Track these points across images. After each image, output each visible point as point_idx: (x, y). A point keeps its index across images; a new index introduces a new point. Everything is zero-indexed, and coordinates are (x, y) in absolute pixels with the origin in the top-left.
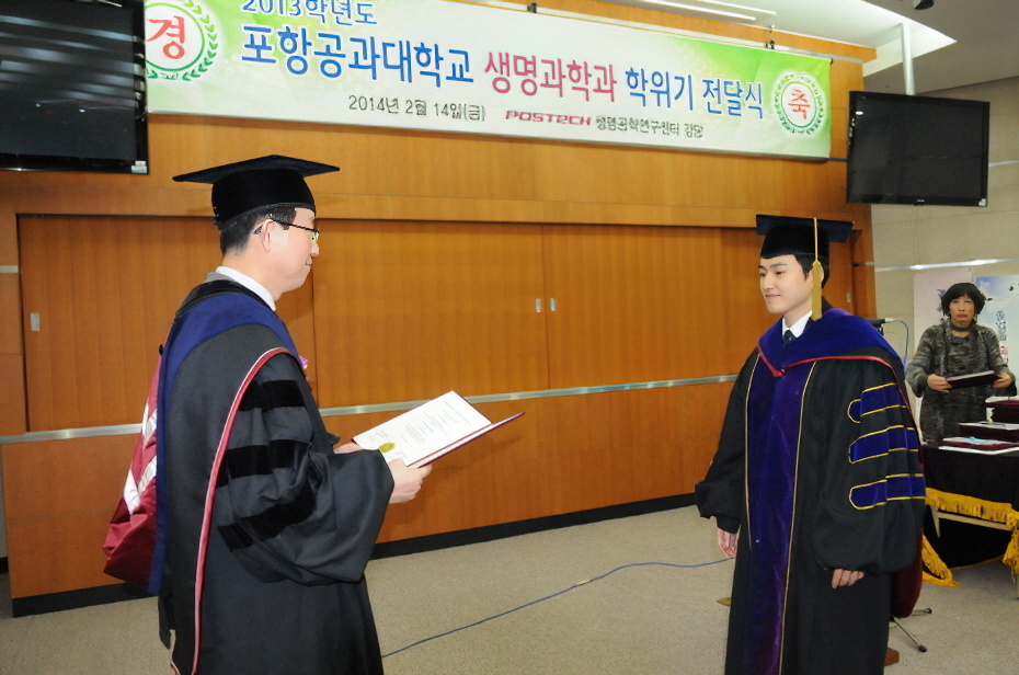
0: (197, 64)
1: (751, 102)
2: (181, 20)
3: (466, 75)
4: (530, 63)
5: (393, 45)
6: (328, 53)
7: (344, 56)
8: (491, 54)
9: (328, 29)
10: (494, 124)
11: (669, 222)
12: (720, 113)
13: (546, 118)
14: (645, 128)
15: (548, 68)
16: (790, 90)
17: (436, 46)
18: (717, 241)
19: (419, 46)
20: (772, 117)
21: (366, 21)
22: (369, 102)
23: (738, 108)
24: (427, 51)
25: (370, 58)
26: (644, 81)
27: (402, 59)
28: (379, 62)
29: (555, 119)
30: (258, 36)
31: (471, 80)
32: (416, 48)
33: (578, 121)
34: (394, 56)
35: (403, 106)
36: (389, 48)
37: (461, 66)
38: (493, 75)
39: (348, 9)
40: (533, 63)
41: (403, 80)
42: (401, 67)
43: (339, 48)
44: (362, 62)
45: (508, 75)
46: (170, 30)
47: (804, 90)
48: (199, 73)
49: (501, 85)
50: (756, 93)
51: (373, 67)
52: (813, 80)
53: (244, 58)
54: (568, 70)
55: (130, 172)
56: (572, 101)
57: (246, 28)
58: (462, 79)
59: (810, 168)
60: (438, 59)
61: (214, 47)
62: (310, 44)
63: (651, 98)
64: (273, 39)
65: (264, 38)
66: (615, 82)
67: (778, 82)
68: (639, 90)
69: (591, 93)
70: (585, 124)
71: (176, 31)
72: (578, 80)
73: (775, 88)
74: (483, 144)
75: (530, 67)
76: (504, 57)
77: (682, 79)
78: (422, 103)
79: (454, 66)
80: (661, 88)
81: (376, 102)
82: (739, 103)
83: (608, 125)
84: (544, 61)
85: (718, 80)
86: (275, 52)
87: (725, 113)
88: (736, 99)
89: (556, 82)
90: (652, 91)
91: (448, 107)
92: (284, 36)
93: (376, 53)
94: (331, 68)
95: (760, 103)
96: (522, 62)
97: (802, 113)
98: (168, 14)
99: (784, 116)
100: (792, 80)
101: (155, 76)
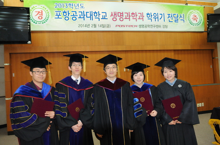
0: (45, 20)
1: (181, 18)
2: (42, 11)
3: (106, 18)
4: (122, 14)
5: (89, 12)
6: (74, 15)
7: (77, 16)
8: (112, 12)
9: (74, 10)
10: (113, 28)
11: (159, 49)
12: (172, 22)
13: (126, 26)
14: (152, 27)
15: (126, 14)
16: (192, 15)
17: (99, 12)
18: (173, 53)
19: (95, 12)
20: (187, 22)
21: (82, 8)
22: (83, 26)
23: (178, 20)
25: (83, 15)
26: (151, 16)
27: (91, 15)
28: (85, 16)
29: (128, 26)
31: (107, 19)
32: (94, 13)
33: (134, 26)
34: (89, 15)
35: (91, 26)
36: (87, 13)
37: (105, 16)
38: (112, 17)
39: (78, 5)
40: (123, 13)
41: (91, 20)
42: (90, 17)
43: (76, 14)
44: (81, 17)
45: (116, 17)
46: (39, 13)
47: (196, 15)
48: (46, 22)
49: (115, 19)
50: (182, 16)
51: (84, 17)
52: (199, 12)
53: (55, 18)
54: (131, 14)
55: (27, 43)
56: (132, 22)
57: (56, 12)
58: (105, 18)
59: (199, 34)
60: (99, 14)
61: (49, 16)
62: (70, 14)
64: (61, 13)
65: (59, 13)
66: (144, 16)
67: (189, 13)
68: (150, 18)
69: (137, 19)
70: (136, 27)
71: (41, 13)
72: (134, 17)
73: (188, 15)
74: (110, 33)
75: (122, 15)
76: (115, 13)
77: (162, 14)
78: (95, 25)
79: (103, 16)
80: (156, 17)
81: (85, 25)
82: (178, 19)
83: (142, 27)
84: (125, 13)
85: (172, 14)
86: (62, 16)
87: (174, 22)
88: (177, 18)
89: (128, 17)
90: (153, 18)
91: (102, 25)
92: (64, 12)
93: (85, 14)
94: (74, 19)
95: (184, 19)
96: (120, 13)
97: (196, 20)
98: (39, 10)
99: (191, 22)
100: (193, 12)
101: (36, 23)
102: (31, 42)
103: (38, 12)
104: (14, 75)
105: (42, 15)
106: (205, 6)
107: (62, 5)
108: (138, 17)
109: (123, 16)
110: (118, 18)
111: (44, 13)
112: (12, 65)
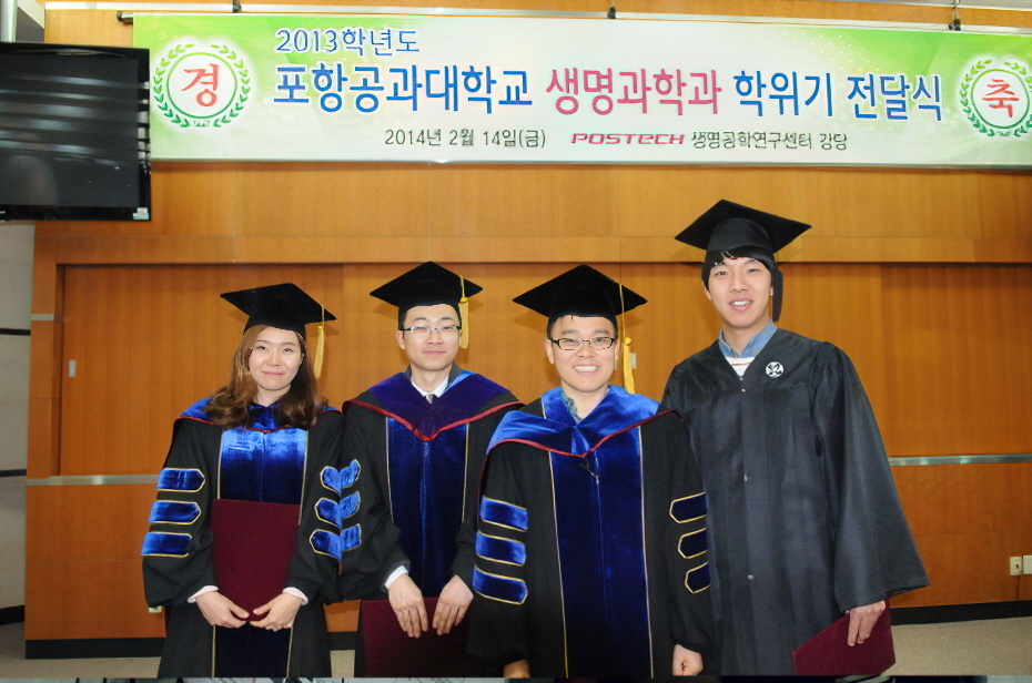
0: (229, 109)
1: (923, 99)
2: (215, 67)
3: (523, 97)
4: (604, 77)
5: (438, 72)
6: (365, 87)
7: (382, 88)
8: (554, 72)
9: (365, 61)
10: (558, 150)
12: (874, 116)
13: (624, 139)
14: (761, 143)
15: (628, 81)
17: (488, 68)
18: (874, 282)
19: (468, 70)
20: (955, 116)
21: (408, 49)
22: (408, 136)
23: (904, 110)
24: (477, 75)
25: (412, 87)
26: (761, 86)
27: (448, 85)
28: (421, 92)
29: (635, 139)
30: (291, 76)
31: (530, 103)
32: (463, 73)
33: (667, 139)
34: (438, 84)
35: (447, 138)
36: (432, 76)
37: (517, 88)
38: (556, 94)
39: (389, 38)
40: (609, 77)
41: (447, 108)
42: (446, 94)
43: (377, 81)
44: (401, 93)
45: (576, 92)
46: (204, 79)
47: (1008, 78)
48: (230, 118)
49: (567, 105)
50: (930, 86)
51: (414, 97)
52: (1022, 64)
53: (276, 100)
54: (655, 80)
55: (132, 219)
56: (660, 117)
57: (280, 69)
58: (518, 102)
60: (490, 82)
61: (246, 91)
62: (345, 79)
63: (771, 106)
64: (307, 78)
65: (297, 77)
66: (720, 90)
67: (967, 70)
68: (753, 96)
69: (685, 105)
70: (676, 142)
71: (210, 79)
72: (668, 92)
73: (962, 79)
74: (545, 173)
75: (604, 82)
76: (571, 73)
77: (817, 79)
78: (469, 133)
79: (509, 88)
80: (785, 91)
81: (416, 134)
82: (903, 103)
83: (707, 142)
84: (622, 74)
85: (871, 76)
86: (309, 92)
87: (882, 117)
88: (899, 97)
89: (639, 96)
90: (772, 97)
91: (500, 134)
92: (318, 73)
93: (418, 82)
94: (367, 103)
95: (937, 100)
96: (594, 76)
97: (1006, 109)
98: (204, 63)
99: (977, 115)
100: (988, 67)
101: (187, 124)
102: (149, 212)
104: (72, 369)
105: (215, 84)
107: (311, 35)
108: (688, 94)
109: (610, 91)
110: (585, 99)
111: (225, 77)
112: (67, 320)
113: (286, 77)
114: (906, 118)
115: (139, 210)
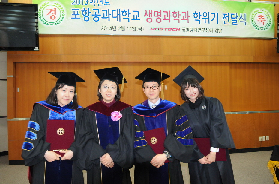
1: (241, 20)
2: (55, 9)
3: (138, 18)
4: (159, 13)
5: (115, 11)
6: (96, 14)
7: (100, 15)
8: (146, 11)
9: (96, 8)
10: (147, 32)
11: (209, 61)
12: (229, 24)
13: (164, 29)
14: (200, 31)
15: (166, 14)
16: (258, 15)
17: (129, 10)
18: (228, 67)
20: (249, 24)
21: (107, 4)
22: (107, 28)
23: (236, 22)
24: (126, 12)
25: (108, 15)
26: (200, 16)
27: (118, 14)
28: (111, 16)
29: (167, 29)
30: (76, 12)
31: (140, 19)
32: (122, 11)
33: (176, 29)
34: (115, 14)
35: (117, 29)
36: (113, 12)
37: (136, 15)
38: (147, 17)
39: (102, 1)
40: (160, 13)
41: (118, 20)
42: (117, 17)
43: (99, 13)
44: (105, 16)
45: (152, 17)
46: (52, 12)
47: (263, 15)
48: (59, 23)
49: (149, 20)
50: (243, 17)
51: (109, 17)
52: (267, 11)
53: (72, 18)
54: (172, 14)
55: (34, 50)
56: (174, 24)
57: (73, 10)
58: (136, 19)
59: (266, 42)
60: (129, 14)
61: (64, 15)
62: (90, 12)
63: (202, 21)
64: (80, 12)
65: (77, 12)
66: (189, 16)
67: (253, 12)
68: (198, 18)
69: (181, 21)
70: (178, 30)
71: (54, 12)
72: (176, 17)
73: (251, 15)
74: (143, 38)
75: (159, 14)
76: (151, 11)
77: (215, 14)
78: (124, 27)
79: (134, 15)
80: (206, 17)
81: (109, 28)
82: (236, 21)
83: (186, 30)
84: (164, 12)
85: (228, 14)
86: (81, 16)
87: (231, 24)
88: (235, 19)
89: (168, 18)
90: (203, 19)
91: (132, 28)
92: (83, 11)
93: (110, 13)
94: (96, 19)
95: (245, 20)
96: (157, 12)
97: (263, 23)
98: (52, 8)
99: (255, 24)
100: (258, 12)
101: (48, 24)
102: (39, 48)
103: (50, 11)
104: (18, 90)
105: (55, 13)
106: (276, 3)
107: (81, 1)
108: (181, 17)
109: (161, 17)
110: (154, 18)
111: (58, 12)
112: (17, 77)
113: (74, 12)
114: (237, 25)
115: (36, 48)
